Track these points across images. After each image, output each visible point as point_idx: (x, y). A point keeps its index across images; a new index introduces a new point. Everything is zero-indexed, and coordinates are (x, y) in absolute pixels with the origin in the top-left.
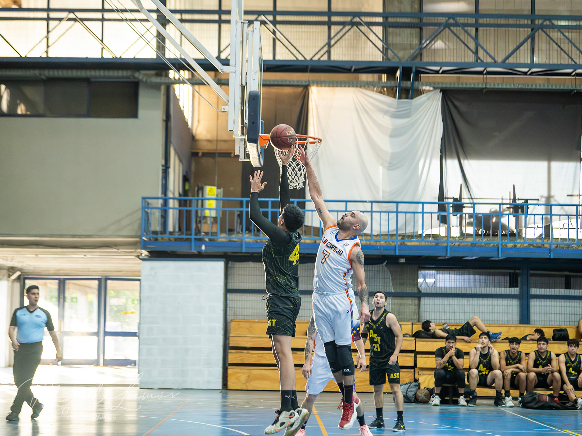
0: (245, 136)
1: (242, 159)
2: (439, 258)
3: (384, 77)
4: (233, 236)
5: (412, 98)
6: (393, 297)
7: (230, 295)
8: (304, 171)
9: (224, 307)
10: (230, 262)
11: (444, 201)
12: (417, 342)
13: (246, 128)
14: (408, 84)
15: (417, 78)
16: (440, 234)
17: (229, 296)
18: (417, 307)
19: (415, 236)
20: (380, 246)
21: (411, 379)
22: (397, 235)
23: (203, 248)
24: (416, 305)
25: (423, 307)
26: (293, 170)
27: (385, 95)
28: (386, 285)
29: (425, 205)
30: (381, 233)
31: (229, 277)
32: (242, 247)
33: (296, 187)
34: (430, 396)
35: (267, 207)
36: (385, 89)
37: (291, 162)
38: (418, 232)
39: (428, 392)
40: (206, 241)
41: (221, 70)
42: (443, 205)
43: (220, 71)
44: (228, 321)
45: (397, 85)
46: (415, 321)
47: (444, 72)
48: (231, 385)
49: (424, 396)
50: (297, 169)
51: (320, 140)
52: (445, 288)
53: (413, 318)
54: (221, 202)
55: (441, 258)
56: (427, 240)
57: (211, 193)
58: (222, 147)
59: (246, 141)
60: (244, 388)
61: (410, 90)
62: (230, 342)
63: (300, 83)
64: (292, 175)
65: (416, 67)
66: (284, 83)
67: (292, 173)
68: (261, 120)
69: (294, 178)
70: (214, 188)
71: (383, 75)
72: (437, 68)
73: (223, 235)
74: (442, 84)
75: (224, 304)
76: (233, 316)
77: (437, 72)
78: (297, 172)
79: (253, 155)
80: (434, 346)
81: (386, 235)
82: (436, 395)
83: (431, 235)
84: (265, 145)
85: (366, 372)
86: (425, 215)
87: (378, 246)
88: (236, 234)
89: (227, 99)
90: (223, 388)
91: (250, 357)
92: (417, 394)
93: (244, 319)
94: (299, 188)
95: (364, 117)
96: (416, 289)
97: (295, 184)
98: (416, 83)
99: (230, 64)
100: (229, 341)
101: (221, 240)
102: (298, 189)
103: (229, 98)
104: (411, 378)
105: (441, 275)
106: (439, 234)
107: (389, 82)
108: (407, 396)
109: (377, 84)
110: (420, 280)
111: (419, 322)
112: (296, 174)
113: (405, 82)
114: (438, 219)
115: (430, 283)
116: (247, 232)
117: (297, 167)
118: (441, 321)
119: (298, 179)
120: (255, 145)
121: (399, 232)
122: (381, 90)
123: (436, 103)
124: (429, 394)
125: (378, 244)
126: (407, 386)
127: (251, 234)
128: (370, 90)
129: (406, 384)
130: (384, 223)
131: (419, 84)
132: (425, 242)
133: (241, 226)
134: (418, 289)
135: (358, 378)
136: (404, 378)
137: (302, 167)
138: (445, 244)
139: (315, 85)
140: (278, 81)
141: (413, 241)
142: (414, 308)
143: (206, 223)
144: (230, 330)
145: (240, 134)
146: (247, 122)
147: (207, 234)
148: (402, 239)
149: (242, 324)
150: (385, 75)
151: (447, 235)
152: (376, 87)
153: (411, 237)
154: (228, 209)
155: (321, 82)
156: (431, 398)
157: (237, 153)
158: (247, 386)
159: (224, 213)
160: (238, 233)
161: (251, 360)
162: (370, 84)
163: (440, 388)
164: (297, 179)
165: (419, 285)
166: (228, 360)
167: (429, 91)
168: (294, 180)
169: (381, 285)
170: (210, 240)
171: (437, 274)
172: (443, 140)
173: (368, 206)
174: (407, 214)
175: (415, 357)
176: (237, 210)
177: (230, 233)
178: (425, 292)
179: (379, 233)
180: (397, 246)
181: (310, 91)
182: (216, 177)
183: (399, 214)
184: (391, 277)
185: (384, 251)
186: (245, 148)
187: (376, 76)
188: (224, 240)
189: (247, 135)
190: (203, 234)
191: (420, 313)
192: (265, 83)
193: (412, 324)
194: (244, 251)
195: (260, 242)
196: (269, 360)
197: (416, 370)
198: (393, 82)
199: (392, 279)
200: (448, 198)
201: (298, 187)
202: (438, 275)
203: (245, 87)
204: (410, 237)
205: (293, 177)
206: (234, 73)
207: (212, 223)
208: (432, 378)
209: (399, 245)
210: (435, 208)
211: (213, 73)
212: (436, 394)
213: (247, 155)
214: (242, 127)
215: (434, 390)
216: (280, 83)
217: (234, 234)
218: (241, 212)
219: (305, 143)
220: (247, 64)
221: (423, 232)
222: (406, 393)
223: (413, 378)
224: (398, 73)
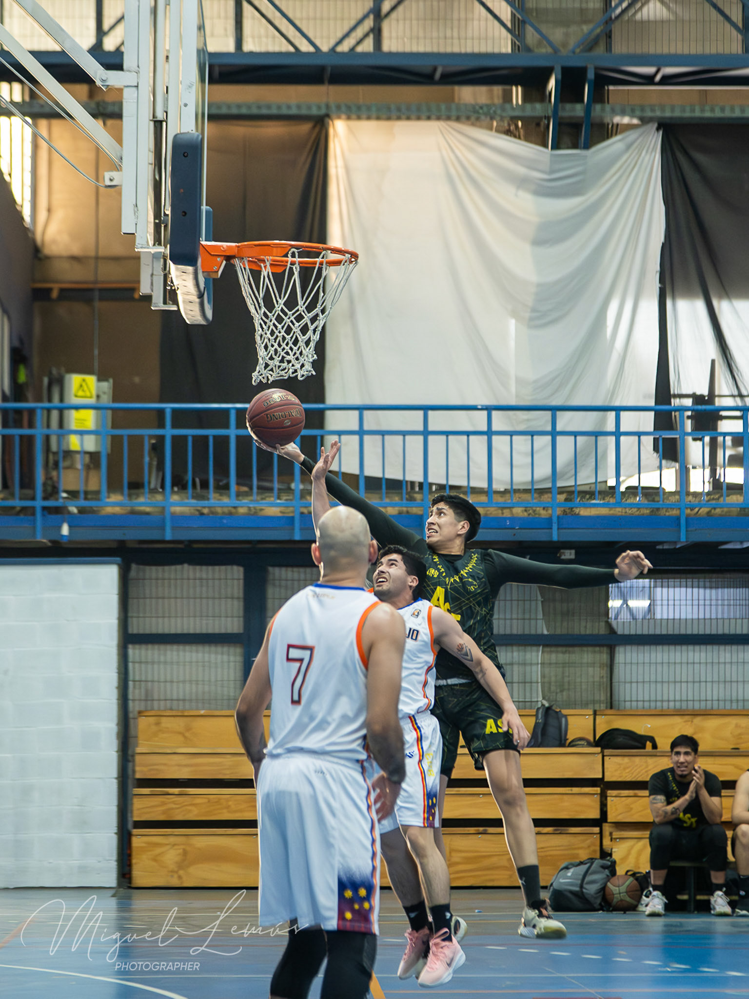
0: (166, 247)
1: (158, 304)
2: (659, 547)
3: (517, 93)
4: (142, 500)
5: (587, 147)
6: (545, 646)
7: (134, 649)
8: (314, 334)
9: (119, 678)
10: (134, 566)
11: (670, 404)
12: (606, 758)
13: (166, 227)
14: (577, 110)
15: (599, 96)
16: (663, 486)
17: (133, 652)
18: (605, 672)
19: (600, 492)
20: (513, 519)
21: (595, 851)
22: (555, 491)
23: (65, 530)
24: (601, 666)
25: (621, 672)
26: (289, 330)
27: (519, 138)
28: (527, 616)
29: (623, 414)
30: (515, 487)
31: (132, 603)
32: (163, 528)
33: (294, 375)
34: (639, 893)
35: (227, 426)
36: (520, 124)
37: (282, 310)
38: (606, 482)
39: (635, 882)
40: (69, 513)
41: (103, 81)
42: (669, 413)
43: (98, 83)
44: (131, 715)
45: (550, 113)
46: (603, 706)
47: (667, 80)
48: (140, 877)
49: (627, 892)
50: (296, 328)
51: (355, 256)
52: (677, 622)
53: (597, 698)
54: (109, 412)
55: (666, 547)
56: (629, 501)
57: (83, 391)
58: (111, 275)
59: (169, 262)
60: (175, 882)
61: (581, 125)
62: (137, 769)
63: (304, 112)
64: (284, 345)
65: (596, 68)
66: (264, 111)
67: (284, 338)
68: (204, 208)
69: (290, 351)
70: (91, 380)
71: (514, 88)
72: (649, 70)
73: (115, 498)
74: (662, 108)
75: (119, 673)
76: (143, 703)
77: (649, 80)
78: (296, 336)
79: (188, 293)
80: (649, 768)
81: (526, 491)
82: (654, 890)
83: (640, 490)
84: (215, 268)
85: (480, 836)
86: (622, 438)
87: (505, 519)
88: (147, 495)
89: (119, 154)
90: (120, 884)
91: (186, 805)
92: (607, 888)
93: (171, 709)
94: (303, 376)
95: (467, 194)
96: (603, 624)
97: (293, 365)
98: (598, 107)
99: (125, 67)
100: (134, 766)
101: (109, 510)
102: (300, 378)
103: (122, 150)
104: (592, 848)
105: (665, 590)
106: (658, 485)
107: (528, 106)
108: (582, 892)
109: (499, 112)
110: (614, 604)
111: (611, 708)
112: (296, 342)
113: (568, 106)
114: (656, 449)
115: (638, 609)
116: (176, 489)
117: (297, 324)
118: (665, 704)
119: (301, 353)
120: (190, 269)
121: (560, 484)
122: (509, 125)
123: (648, 157)
124: (639, 888)
125: (507, 513)
126: (584, 868)
127: (187, 493)
128: (481, 127)
129: (581, 863)
130: (521, 460)
131: (603, 110)
132: (625, 508)
133: (161, 474)
134: (609, 625)
135: (461, 851)
136: (575, 849)
137: (309, 324)
138: (675, 512)
139: (343, 116)
140: (249, 107)
141: (595, 505)
142: (597, 674)
143: (71, 467)
144: (136, 737)
145: (151, 243)
146: (168, 212)
147: (73, 494)
148: (566, 500)
149: (166, 722)
150: (520, 88)
151: (679, 489)
152: (498, 118)
153: (589, 494)
154: (125, 432)
155: (359, 108)
156: (644, 897)
157: (144, 289)
158: (180, 877)
159: (116, 441)
160: (153, 491)
161: (190, 811)
162: (481, 111)
163: (663, 873)
164: (298, 352)
165: (612, 614)
166: (132, 812)
167: (629, 127)
168: (291, 357)
169: (514, 616)
170: (82, 511)
171: (655, 587)
172: (666, 249)
173: (479, 420)
174: (578, 438)
175: (603, 798)
176: (148, 433)
177: (133, 491)
178: (627, 632)
179: (509, 487)
180: (555, 519)
181: (331, 131)
182: (96, 352)
183: (559, 439)
184: (539, 598)
185: (519, 531)
186: (165, 277)
187: (498, 90)
188: (117, 510)
189: (168, 246)
190: (64, 495)
191: (615, 685)
192: (214, 111)
193: (595, 714)
194: (168, 536)
195: (208, 514)
196: (235, 812)
197: (607, 828)
198: (538, 106)
199: (542, 602)
200: (681, 396)
201: (300, 373)
202: (659, 590)
203: (164, 124)
204: (588, 496)
205: (287, 348)
206: (135, 89)
207: (88, 468)
208: (644, 847)
209: (558, 517)
210: (647, 421)
211: (83, 89)
212: (656, 888)
213: (171, 295)
214: (155, 224)
215: (650, 877)
216: (255, 111)
217: (143, 493)
218: (161, 439)
219: (315, 263)
220: (167, 66)
221: (618, 483)
222: (581, 886)
223: (598, 848)
224: (552, 84)
